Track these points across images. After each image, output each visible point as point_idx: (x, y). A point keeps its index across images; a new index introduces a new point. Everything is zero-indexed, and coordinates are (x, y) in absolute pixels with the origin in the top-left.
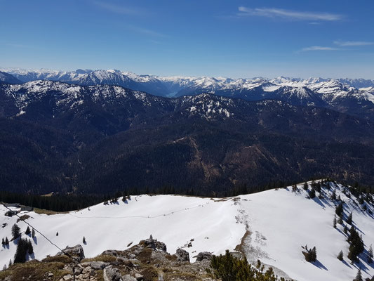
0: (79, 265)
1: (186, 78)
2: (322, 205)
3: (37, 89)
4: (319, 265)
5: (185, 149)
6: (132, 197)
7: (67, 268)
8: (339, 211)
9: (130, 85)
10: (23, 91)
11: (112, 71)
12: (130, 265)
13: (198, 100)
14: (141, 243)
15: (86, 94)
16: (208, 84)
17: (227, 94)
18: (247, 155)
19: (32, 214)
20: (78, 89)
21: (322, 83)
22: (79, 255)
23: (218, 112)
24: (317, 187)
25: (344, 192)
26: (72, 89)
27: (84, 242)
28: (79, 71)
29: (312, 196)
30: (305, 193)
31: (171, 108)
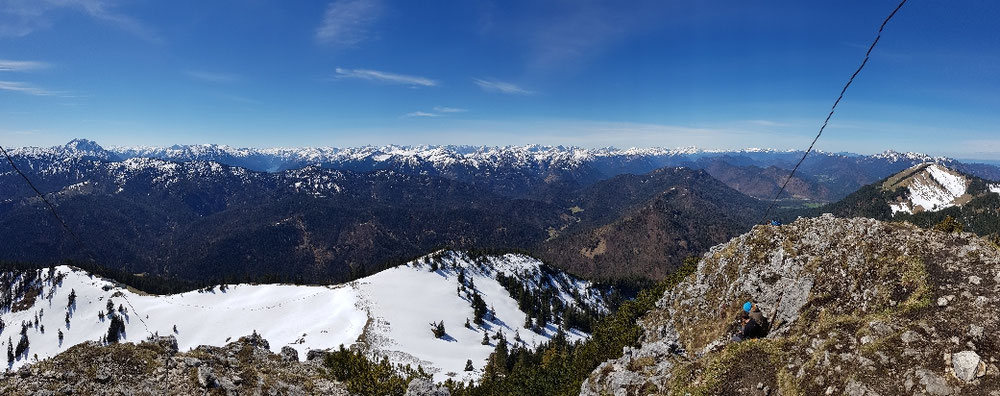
0: (173, 358)
1: (289, 150)
2: (444, 276)
3: (134, 166)
4: (449, 338)
5: (290, 231)
6: (229, 286)
7: (159, 359)
8: (461, 279)
9: (227, 160)
10: (123, 168)
11: (208, 146)
12: (227, 365)
13: (302, 174)
14: (240, 340)
15: (181, 171)
16: (313, 156)
17: (335, 166)
18: (362, 234)
19: (125, 291)
20: (173, 166)
21: (432, 151)
22: (172, 347)
23: (325, 187)
24: (438, 258)
25: (463, 258)
26: (167, 167)
27: (175, 330)
28: (176, 147)
29: (434, 268)
30: (428, 266)
31: (272, 185)
